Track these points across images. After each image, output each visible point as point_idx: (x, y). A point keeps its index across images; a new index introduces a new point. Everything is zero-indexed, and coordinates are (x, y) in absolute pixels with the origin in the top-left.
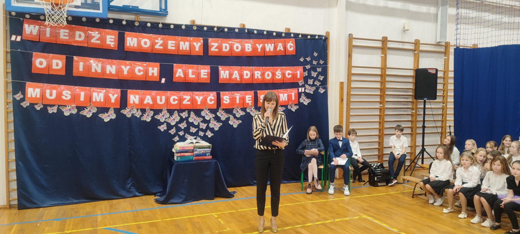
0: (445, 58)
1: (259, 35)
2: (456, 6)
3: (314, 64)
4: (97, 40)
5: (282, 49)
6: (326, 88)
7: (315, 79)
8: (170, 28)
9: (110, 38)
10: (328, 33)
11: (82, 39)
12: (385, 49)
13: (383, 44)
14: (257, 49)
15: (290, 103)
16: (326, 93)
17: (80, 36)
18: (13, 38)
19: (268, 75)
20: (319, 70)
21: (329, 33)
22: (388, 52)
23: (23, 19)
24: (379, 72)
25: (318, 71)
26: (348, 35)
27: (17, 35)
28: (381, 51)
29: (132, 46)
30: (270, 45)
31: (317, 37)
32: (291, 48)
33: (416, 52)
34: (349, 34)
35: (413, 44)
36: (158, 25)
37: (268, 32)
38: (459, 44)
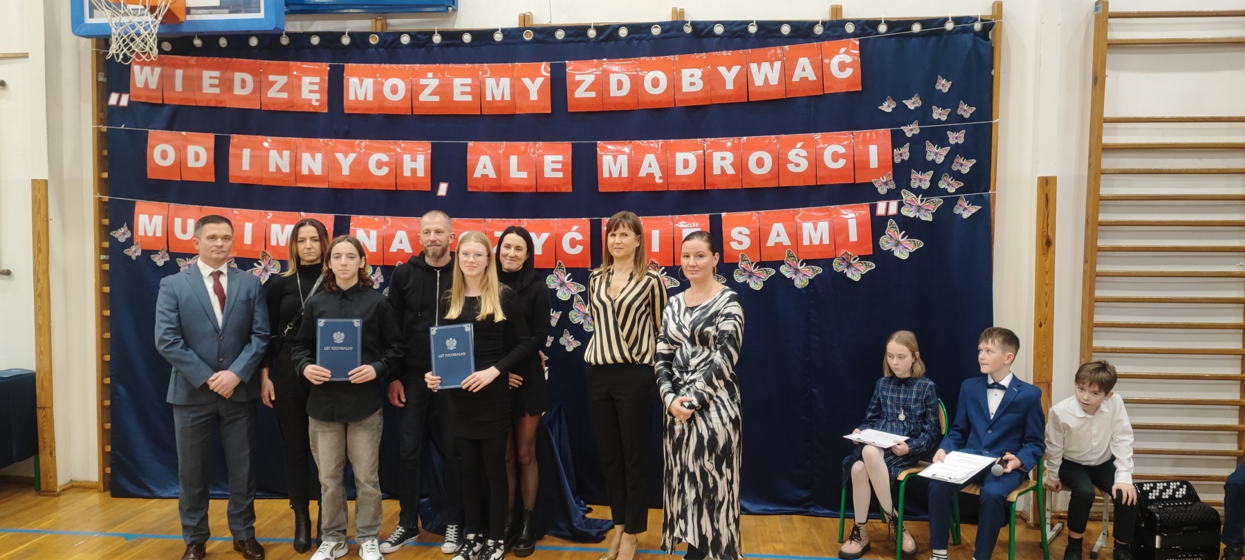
1: (729, 37)
3: (939, 121)
4: (280, 90)
5: (812, 78)
6: (984, 202)
7: (939, 170)
8: (463, 42)
9: (311, 83)
10: (998, 7)
11: (248, 91)
14: (723, 81)
15: (842, 253)
16: (984, 217)
17: (244, 84)
18: (114, 99)
19: (760, 163)
21: (1000, 5)
25: (952, 141)
27: (119, 93)
29: (362, 99)
30: (766, 65)
32: (842, 69)
34: (1097, 3)
36: (431, 38)
37: (761, 24)
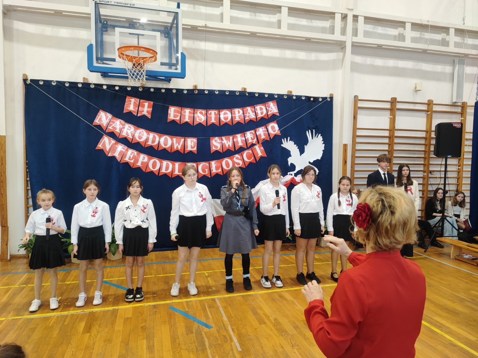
0: (462, 119)
12: (394, 111)
13: (391, 105)
21: (334, 94)
22: (398, 113)
24: (387, 134)
26: (354, 96)
28: (390, 112)
31: (320, 99)
33: (428, 113)
35: (425, 105)
36: (161, 90)
37: (269, 94)
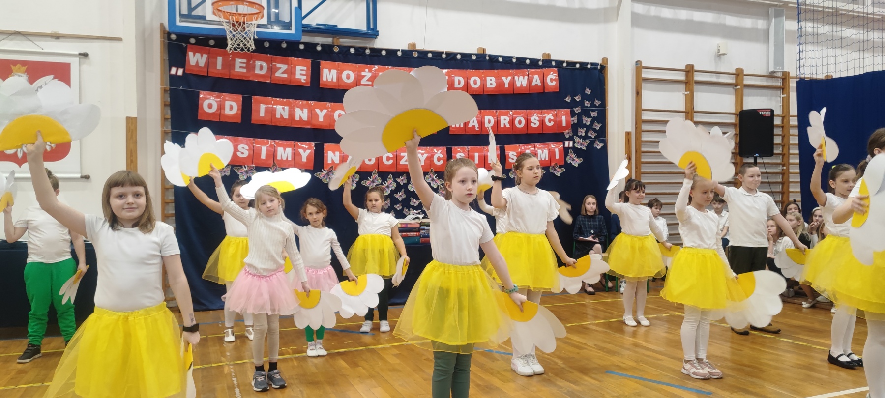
0: (783, 96)
1: (504, 63)
2: (797, 17)
3: (587, 106)
4: (283, 73)
5: (540, 84)
6: (605, 142)
7: (589, 128)
8: (381, 55)
9: (301, 70)
10: (605, 60)
11: (264, 72)
12: (691, 84)
13: (687, 76)
14: (504, 84)
15: (553, 164)
16: (605, 149)
17: (261, 68)
18: (173, 71)
19: (520, 122)
20: (594, 114)
21: (607, 59)
23: (187, 45)
25: (592, 116)
26: (635, 62)
27: (178, 67)
28: (685, 86)
29: (330, 80)
30: (521, 78)
31: (589, 66)
32: (552, 81)
33: (738, 87)
34: (637, 62)
35: (732, 76)
36: (365, 51)
37: (518, 58)
38: (804, 73)
